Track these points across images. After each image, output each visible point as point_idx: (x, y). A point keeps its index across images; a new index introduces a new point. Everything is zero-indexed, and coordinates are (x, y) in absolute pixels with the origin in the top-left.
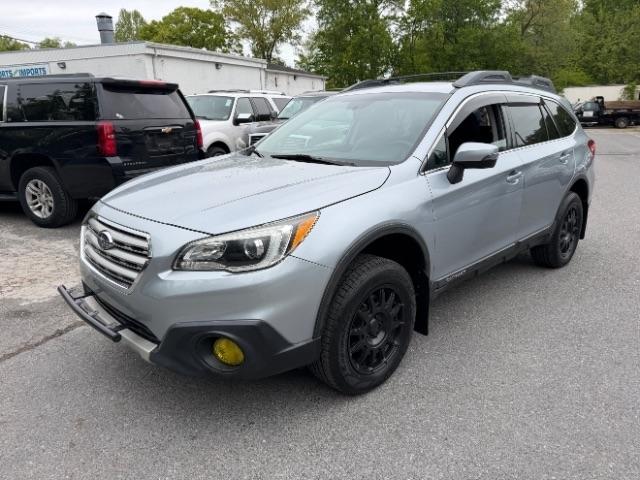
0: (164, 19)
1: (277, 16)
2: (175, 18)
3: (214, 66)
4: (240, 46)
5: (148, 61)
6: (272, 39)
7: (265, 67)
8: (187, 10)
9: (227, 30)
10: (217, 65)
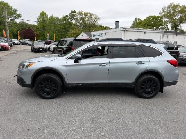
0: (145, 19)
1: (181, 16)
2: (148, 19)
3: (144, 33)
4: (168, 26)
5: (123, 32)
6: (179, 23)
7: (163, 32)
8: (152, 17)
9: (164, 21)
10: (145, 32)
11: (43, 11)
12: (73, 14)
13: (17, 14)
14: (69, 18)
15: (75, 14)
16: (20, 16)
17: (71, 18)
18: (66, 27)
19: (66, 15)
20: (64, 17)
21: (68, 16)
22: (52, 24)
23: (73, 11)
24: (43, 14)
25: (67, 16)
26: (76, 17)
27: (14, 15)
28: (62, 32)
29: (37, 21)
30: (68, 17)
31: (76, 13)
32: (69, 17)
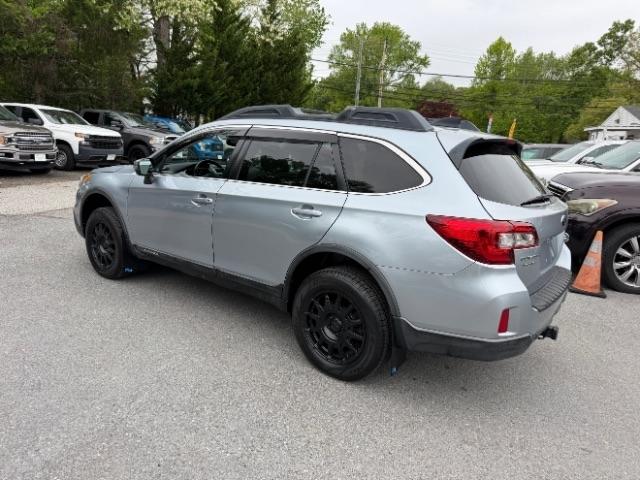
11: (500, 39)
12: (620, 34)
13: (418, 58)
14: (600, 53)
15: (628, 33)
16: (424, 62)
17: (609, 53)
18: (577, 89)
19: (587, 44)
20: (578, 53)
21: (596, 45)
22: (521, 81)
23: (623, 22)
24: (499, 48)
25: (590, 47)
26: (631, 45)
27: (410, 62)
28: (556, 108)
29: (474, 75)
30: (595, 49)
31: (634, 30)
32: (600, 48)
